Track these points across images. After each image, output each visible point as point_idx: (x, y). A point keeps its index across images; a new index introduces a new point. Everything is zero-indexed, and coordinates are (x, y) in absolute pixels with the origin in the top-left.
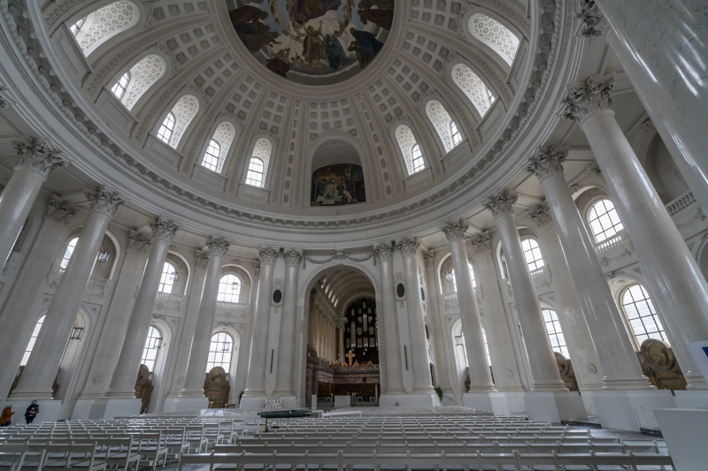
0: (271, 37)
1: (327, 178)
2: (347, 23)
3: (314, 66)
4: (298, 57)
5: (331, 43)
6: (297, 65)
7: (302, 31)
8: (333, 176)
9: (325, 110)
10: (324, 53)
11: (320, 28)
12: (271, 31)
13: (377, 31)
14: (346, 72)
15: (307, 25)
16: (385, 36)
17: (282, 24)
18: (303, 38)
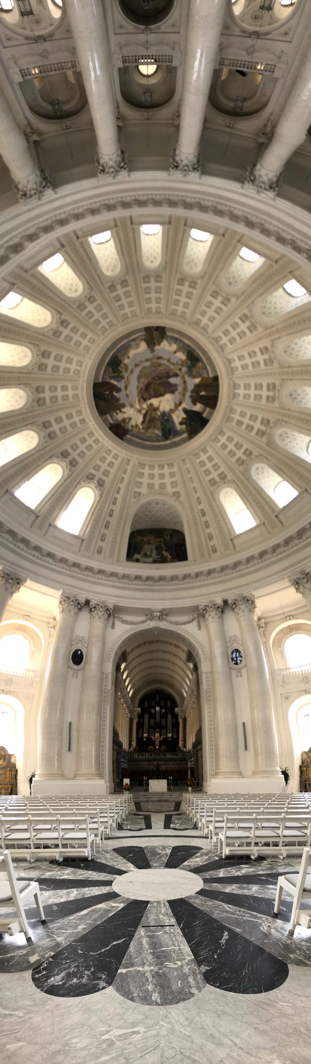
0: (119, 407)
1: (145, 539)
2: (180, 404)
3: (148, 434)
4: (137, 426)
5: (166, 418)
6: (135, 431)
7: (145, 406)
8: (151, 537)
9: (151, 472)
10: (159, 424)
11: (159, 406)
12: (121, 402)
13: (204, 410)
14: (175, 442)
15: (149, 402)
16: (211, 414)
17: (130, 399)
18: (144, 412)
